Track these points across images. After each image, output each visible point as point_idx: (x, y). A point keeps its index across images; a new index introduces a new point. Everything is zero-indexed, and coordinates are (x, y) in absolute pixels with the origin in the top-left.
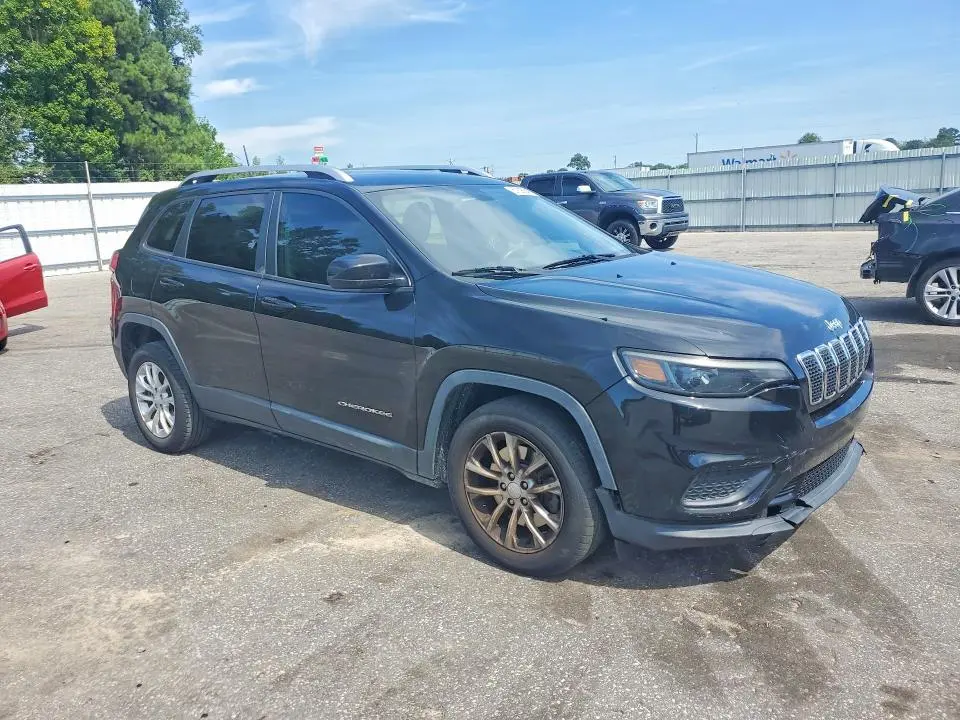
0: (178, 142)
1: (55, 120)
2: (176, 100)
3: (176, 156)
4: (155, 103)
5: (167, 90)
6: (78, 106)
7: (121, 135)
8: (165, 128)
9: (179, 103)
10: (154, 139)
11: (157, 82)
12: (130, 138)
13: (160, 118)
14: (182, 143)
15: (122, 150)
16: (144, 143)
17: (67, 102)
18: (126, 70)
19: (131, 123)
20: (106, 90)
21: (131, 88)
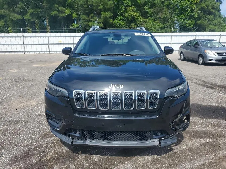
0: (211, 22)
1: (182, 18)
2: (214, 11)
3: (210, 26)
4: (208, 13)
5: (212, 9)
6: (188, 15)
7: (196, 21)
8: (209, 19)
9: (214, 12)
10: (204, 22)
11: (209, 7)
12: (198, 22)
13: (208, 16)
14: (213, 23)
15: (196, 25)
16: (201, 23)
17: (185, 14)
18: (202, 5)
19: (199, 18)
20: (195, 10)
21: (202, 9)
